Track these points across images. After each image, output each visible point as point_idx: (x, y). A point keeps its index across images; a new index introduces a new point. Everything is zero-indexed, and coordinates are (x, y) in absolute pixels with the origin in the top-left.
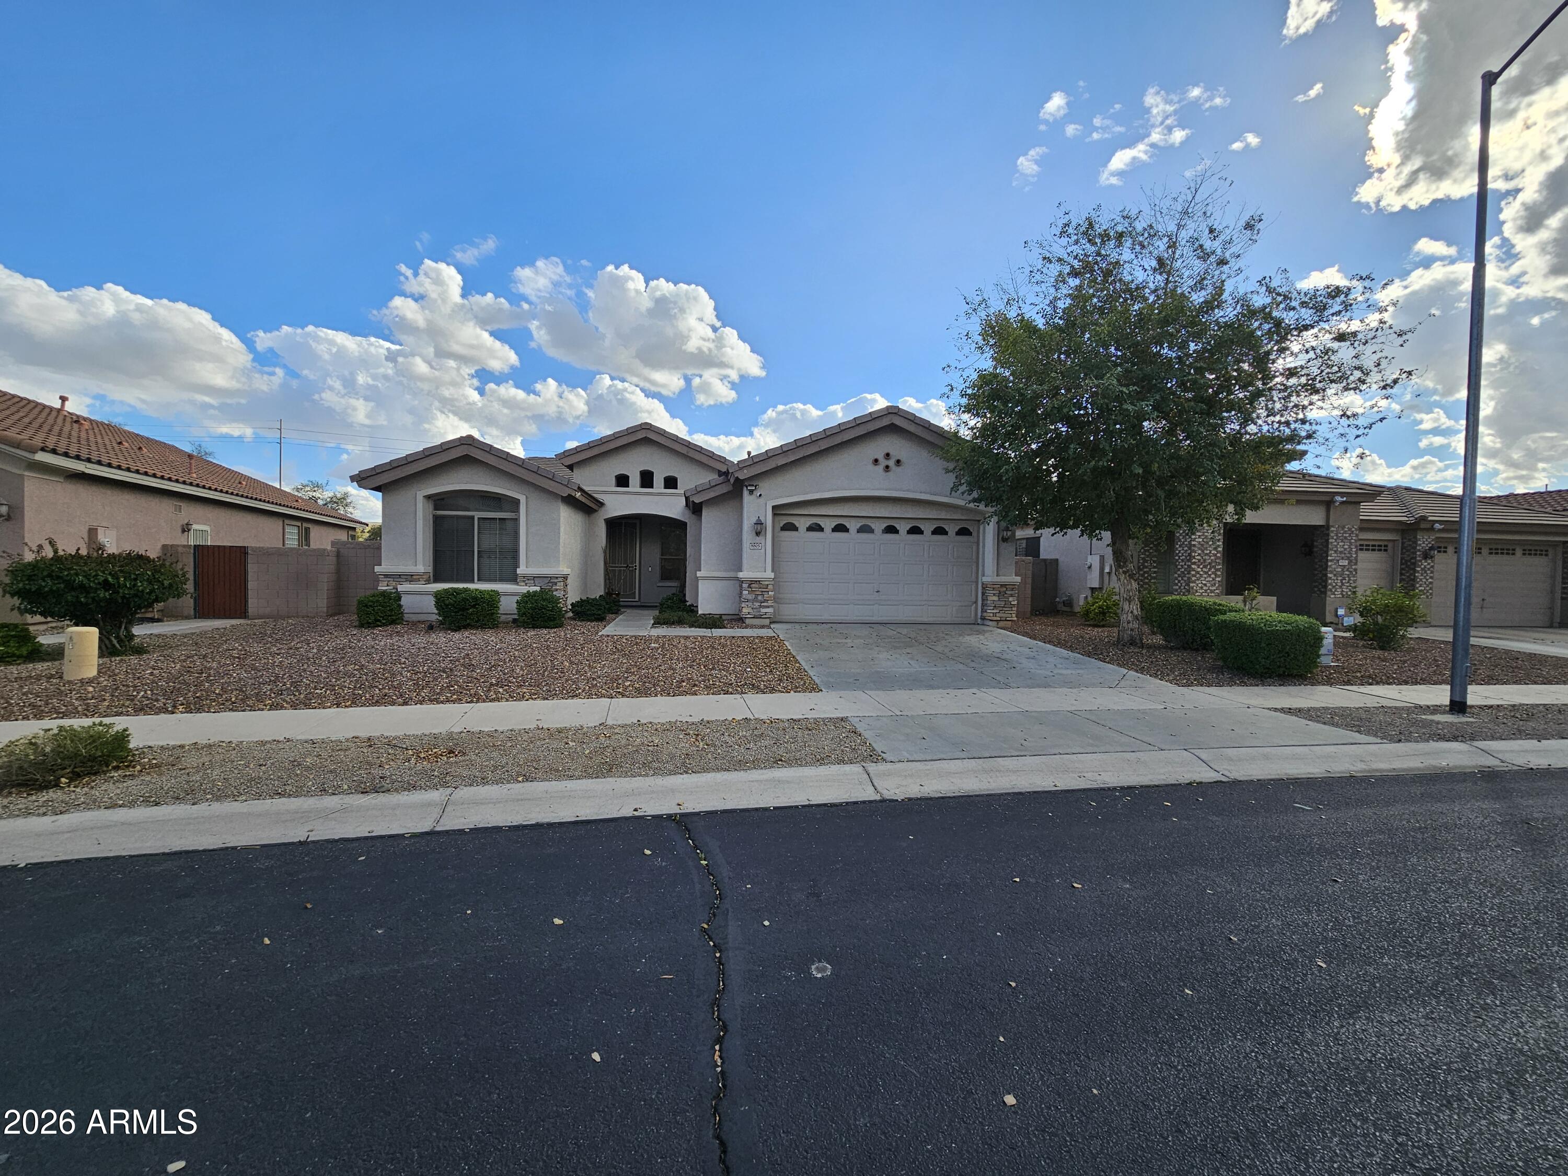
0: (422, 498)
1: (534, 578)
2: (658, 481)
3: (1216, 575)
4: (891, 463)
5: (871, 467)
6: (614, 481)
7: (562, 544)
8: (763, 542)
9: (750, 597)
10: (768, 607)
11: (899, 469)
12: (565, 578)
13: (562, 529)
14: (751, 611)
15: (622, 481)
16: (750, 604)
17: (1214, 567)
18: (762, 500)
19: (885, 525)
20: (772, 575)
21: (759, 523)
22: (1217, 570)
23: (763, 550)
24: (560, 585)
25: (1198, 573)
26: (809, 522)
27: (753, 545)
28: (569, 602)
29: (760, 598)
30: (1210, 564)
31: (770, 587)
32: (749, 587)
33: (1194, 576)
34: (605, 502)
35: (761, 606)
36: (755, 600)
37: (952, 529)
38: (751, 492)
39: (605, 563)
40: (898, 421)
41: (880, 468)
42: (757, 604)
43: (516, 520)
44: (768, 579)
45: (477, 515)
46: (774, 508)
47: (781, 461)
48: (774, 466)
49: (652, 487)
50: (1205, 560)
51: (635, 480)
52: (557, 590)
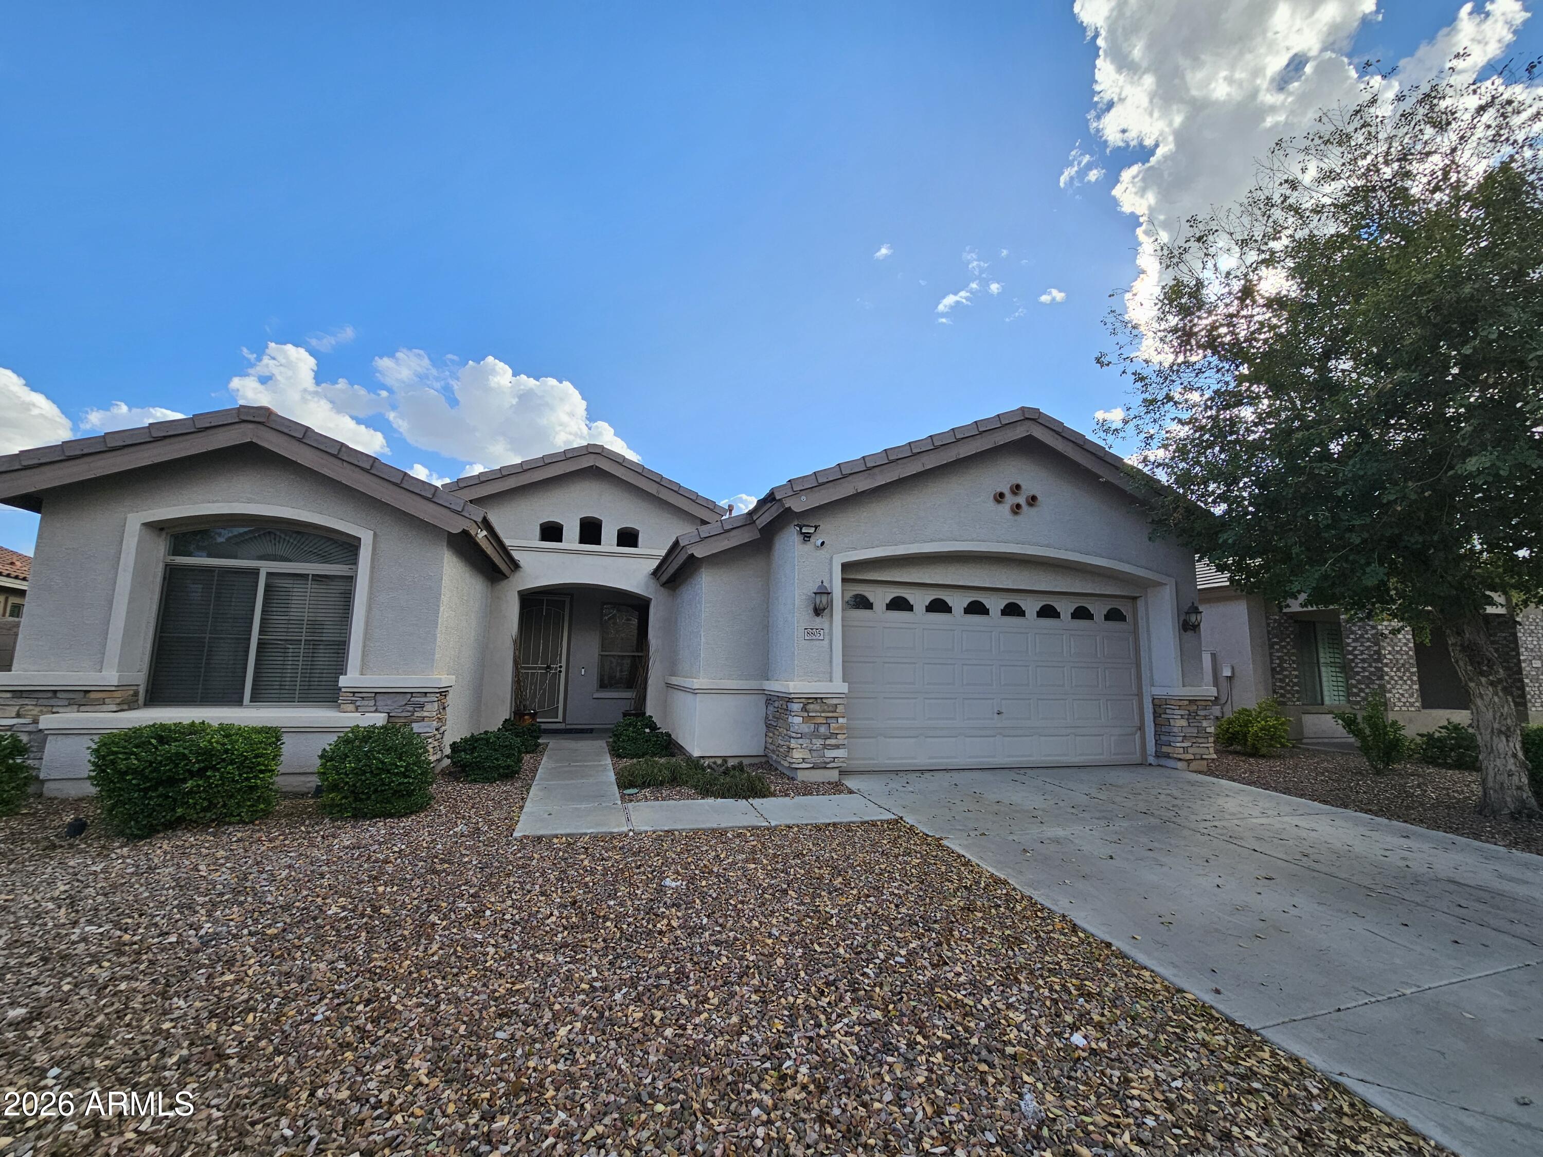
0: (138, 526)
1: (377, 696)
2: (609, 534)
3: (1412, 680)
4: (1021, 500)
5: (991, 504)
6: (537, 532)
7: (441, 628)
8: (826, 626)
9: (806, 728)
10: (837, 747)
11: (1033, 511)
12: (443, 693)
13: (444, 599)
14: (807, 755)
15: (552, 532)
16: (805, 742)
17: (1408, 670)
18: (823, 553)
19: (1006, 602)
20: (844, 688)
21: (824, 591)
22: (1413, 674)
23: (826, 642)
24: (431, 709)
25: (1392, 678)
26: (892, 593)
27: (811, 632)
28: (448, 740)
29: (822, 729)
30: (1403, 665)
31: (840, 709)
32: (804, 709)
33: (1389, 683)
34: (522, 563)
35: (825, 746)
36: (815, 734)
37: (1098, 610)
38: (807, 537)
39: (516, 663)
40: (1039, 433)
41: (1005, 508)
42: (818, 743)
43: (350, 580)
44: (839, 696)
45: (266, 567)
46: (846, 567)
47: (863, 484)
48: (851, 492)
49: (599, 543)
50: (1397, 660)
51: (572, 531)
52: (423, 719)
